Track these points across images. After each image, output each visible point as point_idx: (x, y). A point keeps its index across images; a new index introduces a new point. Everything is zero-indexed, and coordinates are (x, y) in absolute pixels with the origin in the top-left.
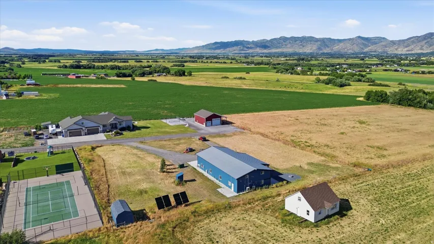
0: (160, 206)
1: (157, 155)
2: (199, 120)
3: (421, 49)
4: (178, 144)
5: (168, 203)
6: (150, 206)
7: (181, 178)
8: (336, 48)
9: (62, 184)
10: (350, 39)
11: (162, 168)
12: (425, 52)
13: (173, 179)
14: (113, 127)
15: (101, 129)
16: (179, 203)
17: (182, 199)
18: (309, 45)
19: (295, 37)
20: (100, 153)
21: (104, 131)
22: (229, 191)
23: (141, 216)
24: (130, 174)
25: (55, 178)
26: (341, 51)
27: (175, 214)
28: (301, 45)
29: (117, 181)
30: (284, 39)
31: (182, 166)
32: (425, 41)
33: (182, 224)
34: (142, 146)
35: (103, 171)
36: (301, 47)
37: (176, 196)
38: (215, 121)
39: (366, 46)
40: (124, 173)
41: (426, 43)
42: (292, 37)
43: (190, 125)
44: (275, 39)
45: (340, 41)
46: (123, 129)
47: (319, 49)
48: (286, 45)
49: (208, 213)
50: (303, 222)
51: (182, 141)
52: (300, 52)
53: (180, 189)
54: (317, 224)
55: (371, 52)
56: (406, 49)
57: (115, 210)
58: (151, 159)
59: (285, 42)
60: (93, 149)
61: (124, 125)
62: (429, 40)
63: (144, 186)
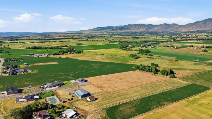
0: (69, 100)
1: (69, 92)
2: (79, 81)
3: (193, 29)
4: (73, 89)
5: (70, 100)
6: (67, 100)
7: (72, 96)
8: (155, 29)
9: (53, 98)
10: (160, 25)
11: (69, 94)
12: (194, 30)
13: (71, 96)
14: (59, 85)
15: (56, 86)
16: (72, 100)
17: (72, 99)
18: (142, 28)
19: (135, 24)
20: (57, 92)
21: (57, 86)
22: (80, 98)
23: (66, 102)
24: (64, 96)
25: (51, 97)
26: (157, 30)
27: (71, 101)
28: (138, 28)
29: (62, 97)
30: (130, 25)
31: (73, 94)
32: (195, 25)
33: (72, 102)
34: (65, 89)
35: (59, 95)
36: (138, 29)
37: (71, 99)
38: (83, 81)
39: (168, 28)
40: (63, 96)
41: (195, 26)
42: (134, 24)
43: (77, 82)
44: (126, 25)
45: (156, 26)
46: (61, 85)
47: (147, 30)
48: (131, 28)
49: (76, 101)
50: (88, 101)
51: (74, 88)
52: (138, 31)
53: (72, 98)
54: (90, 102)
55: (170, 31)
56: (186, 29)
57: (63, 101)
58: (67, 92)
59: (131, 27)
60: (56, 91)
61: (61, 84)
62: (196, 25)
63: (66, 98)
